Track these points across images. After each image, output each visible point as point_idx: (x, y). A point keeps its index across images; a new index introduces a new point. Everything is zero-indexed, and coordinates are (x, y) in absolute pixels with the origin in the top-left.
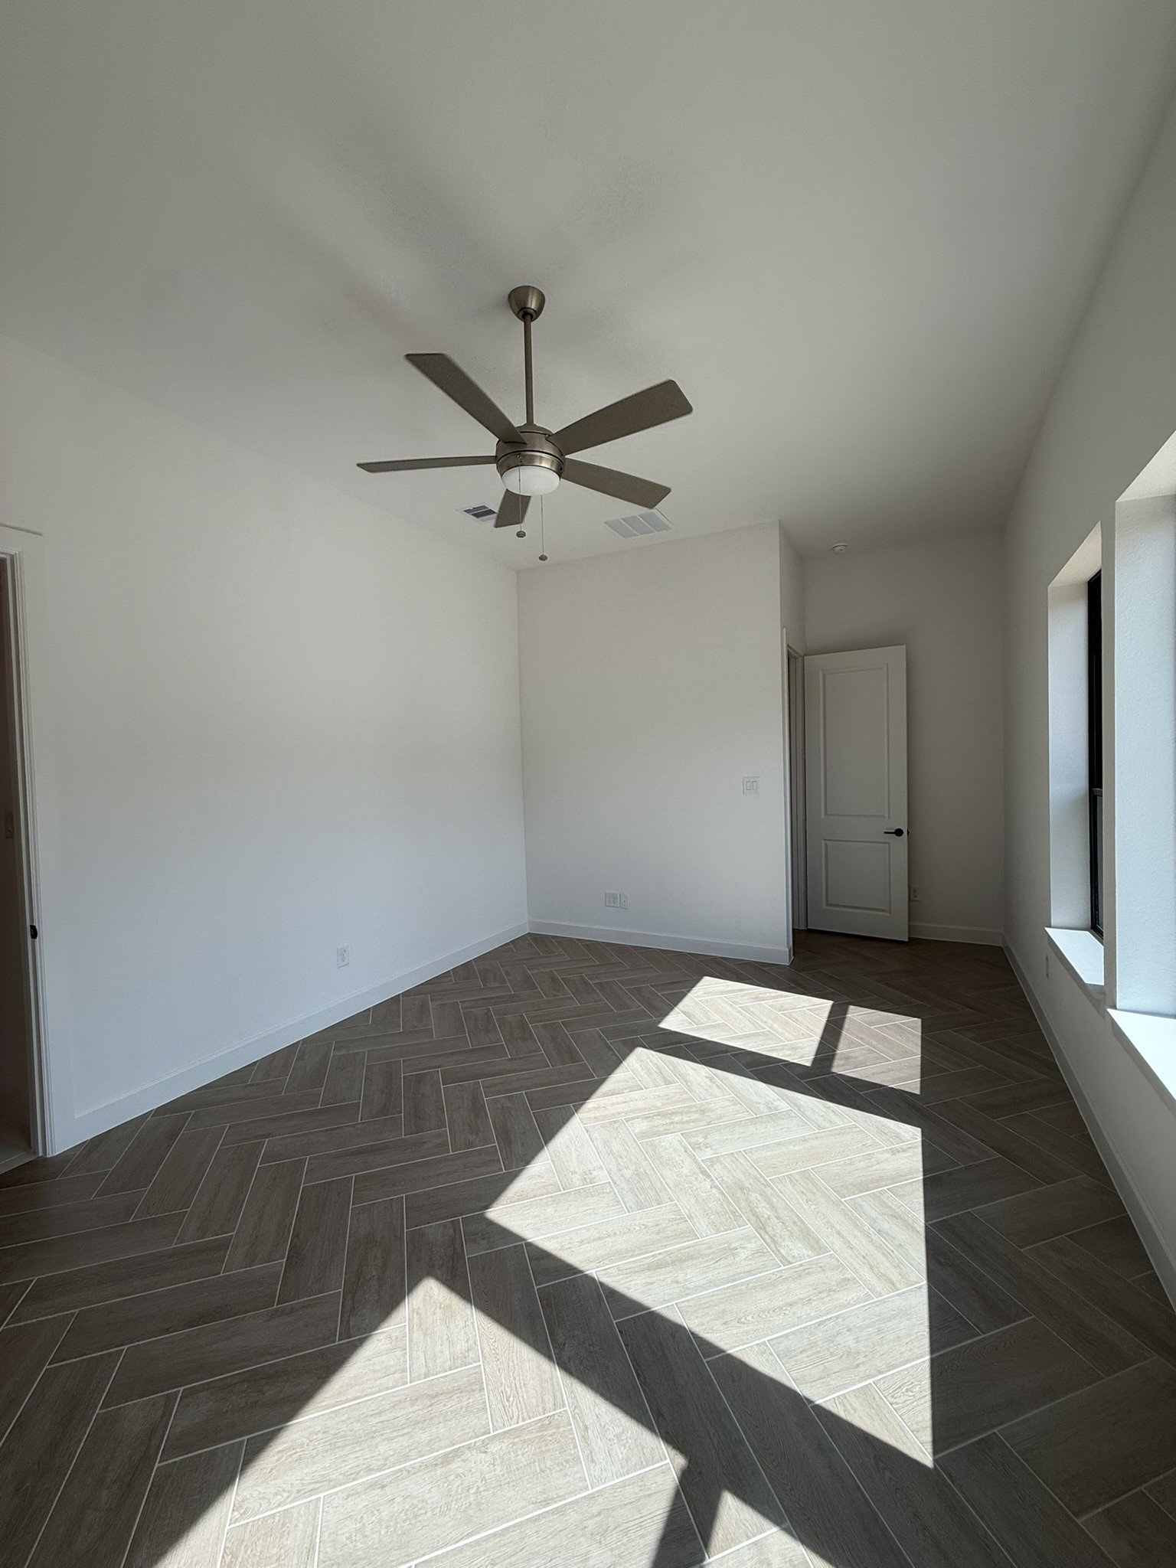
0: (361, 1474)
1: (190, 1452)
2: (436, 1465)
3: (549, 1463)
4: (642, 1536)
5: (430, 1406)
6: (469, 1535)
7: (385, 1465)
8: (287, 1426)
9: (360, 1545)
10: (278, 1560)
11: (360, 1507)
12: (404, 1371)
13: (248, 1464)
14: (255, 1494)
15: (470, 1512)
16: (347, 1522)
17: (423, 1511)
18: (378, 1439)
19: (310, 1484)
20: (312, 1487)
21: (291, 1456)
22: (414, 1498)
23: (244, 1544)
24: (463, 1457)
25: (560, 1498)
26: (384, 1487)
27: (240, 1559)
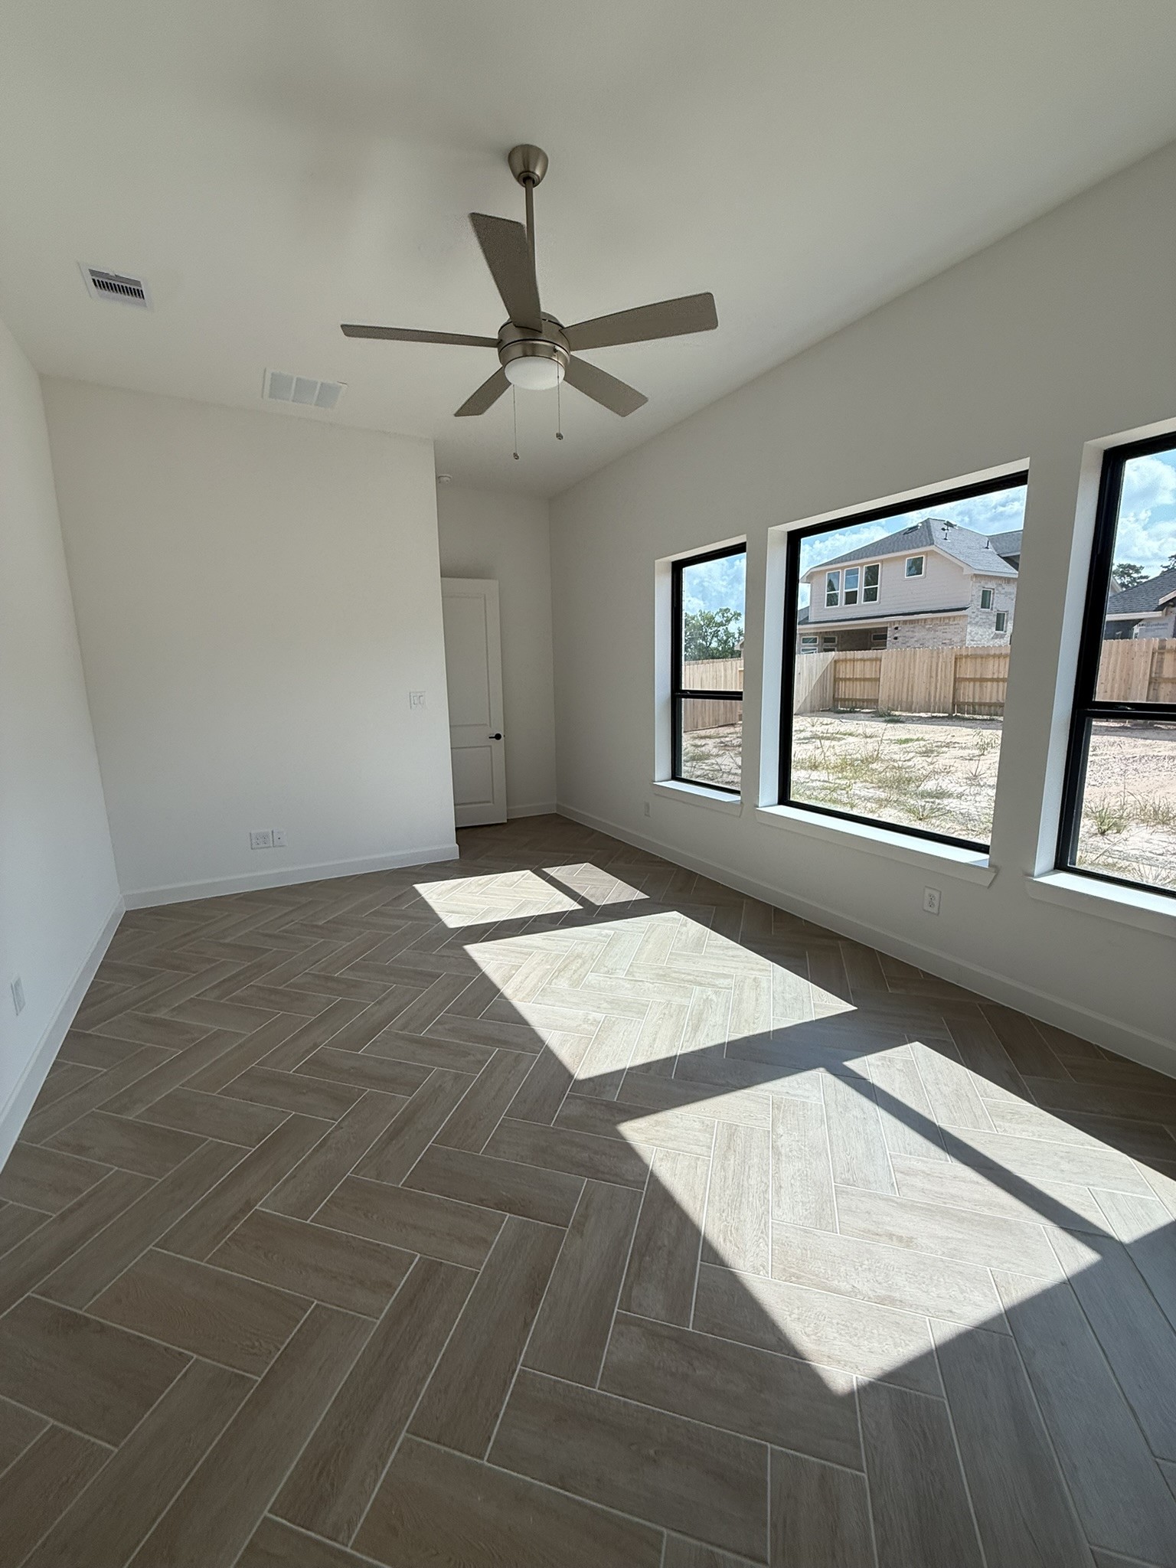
0: (767, 1197)
1: (691, 1304)
2: (779, 1159)
3: (801, 1113)
4: (853, 1096)
5: (735, 1151)
6: (827, 1155)
7: (766, 1184)
8: (705, 1233)
9: (813, 1206)
10: (806, 1250)
11: (788, 1201)
12: (698, 1159)
13: (723, 1262)
14: (752, 1259)
15: (814, 1151)
16: (796, 1210)
17: (805, 1172)
18: (745, 1183)
19: (760, 1225)
20: (762, 1224)
21: (731, 1234)
22: (795, 1174)
23: (787, 1269)
24: (780, 1146)
25: (823, 1115)
26: (781, 1187)
27: (797, 1272)
